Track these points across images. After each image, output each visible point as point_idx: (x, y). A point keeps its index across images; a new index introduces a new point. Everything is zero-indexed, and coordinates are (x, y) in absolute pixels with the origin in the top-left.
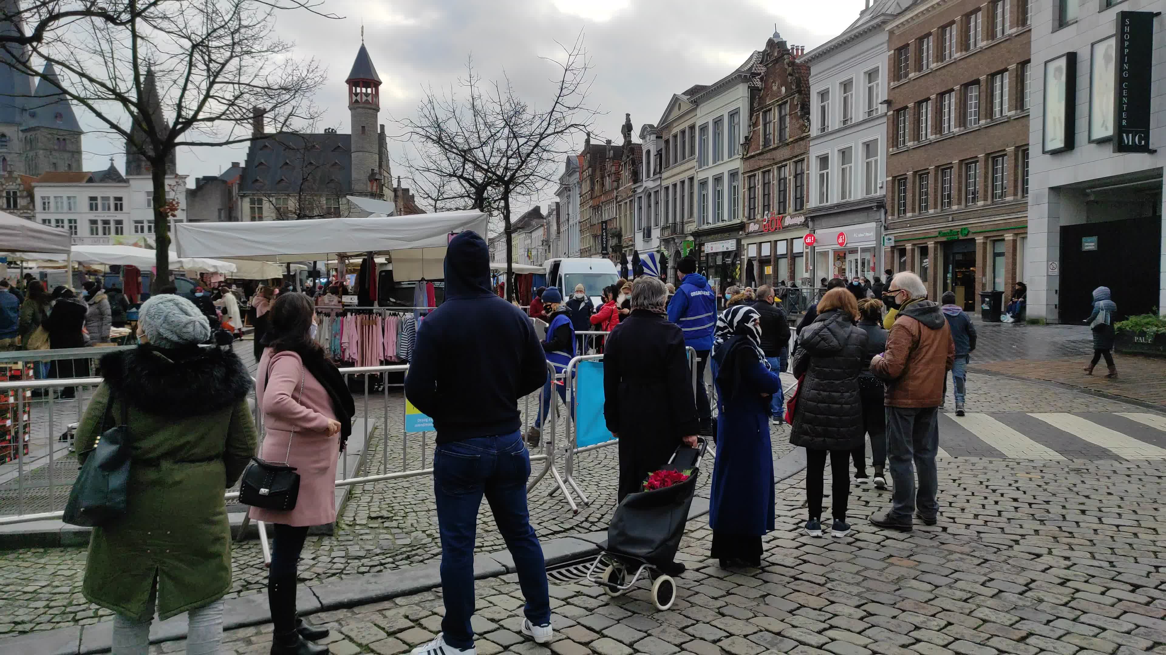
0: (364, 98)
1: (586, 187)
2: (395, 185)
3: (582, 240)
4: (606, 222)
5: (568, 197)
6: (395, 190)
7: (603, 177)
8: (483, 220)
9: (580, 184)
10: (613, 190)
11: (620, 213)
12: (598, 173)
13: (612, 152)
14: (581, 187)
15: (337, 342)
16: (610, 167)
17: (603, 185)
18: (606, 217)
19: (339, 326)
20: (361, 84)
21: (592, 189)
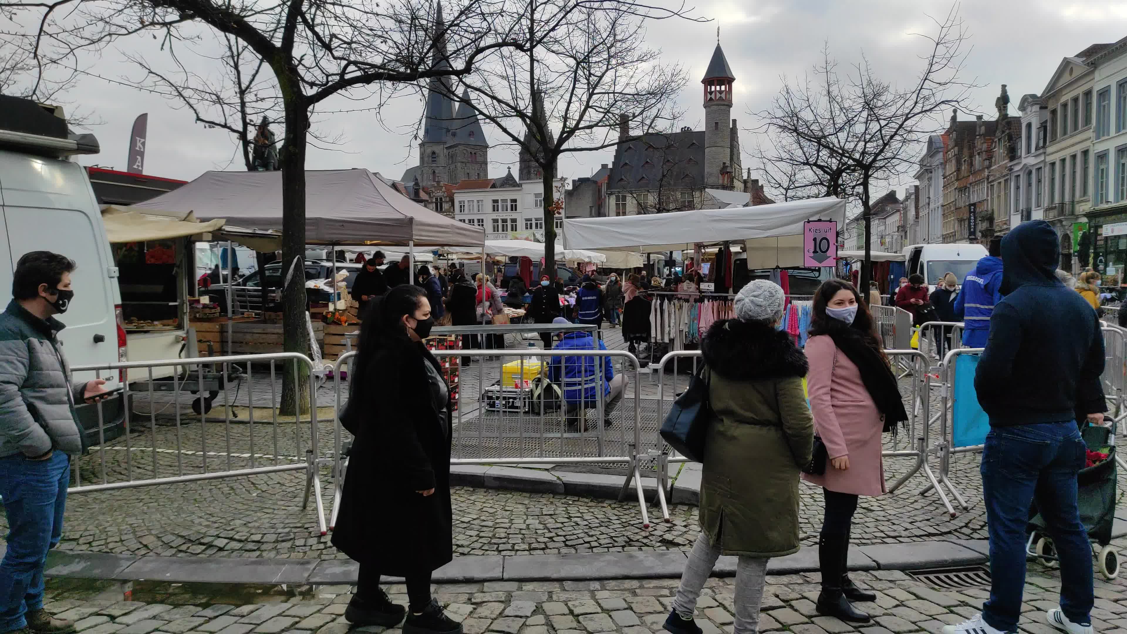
0: (718, 95)
1: (951, 168)
2: (745, 177)
3: (945, 225)
4: (974, 205)
5: (930, 179)
6: (745, 182)
7: (971, 156)
8: (841, 206)
9: (944, 164)
10: (983, 170)
11: (992, 194)
12: (966, 151)
13: (983, 128)
14: (945, 168)
15: (696, 326)
16: (980, 144)
17: (971, 164)
18: (974, 199)
19: (697, 312)
20: (716, 83)
21: (958, 170)
